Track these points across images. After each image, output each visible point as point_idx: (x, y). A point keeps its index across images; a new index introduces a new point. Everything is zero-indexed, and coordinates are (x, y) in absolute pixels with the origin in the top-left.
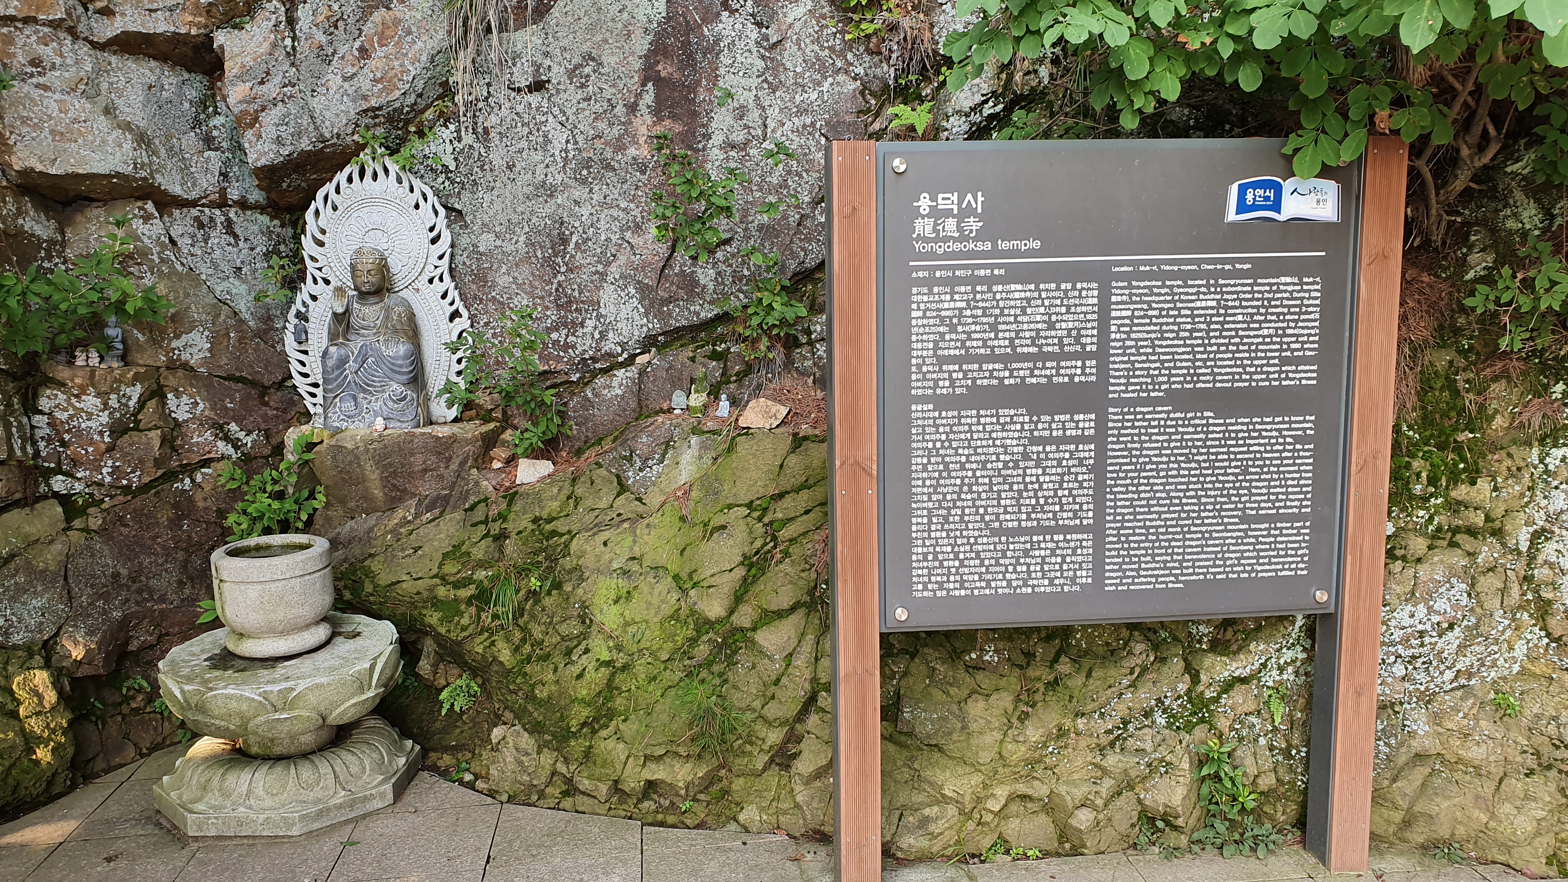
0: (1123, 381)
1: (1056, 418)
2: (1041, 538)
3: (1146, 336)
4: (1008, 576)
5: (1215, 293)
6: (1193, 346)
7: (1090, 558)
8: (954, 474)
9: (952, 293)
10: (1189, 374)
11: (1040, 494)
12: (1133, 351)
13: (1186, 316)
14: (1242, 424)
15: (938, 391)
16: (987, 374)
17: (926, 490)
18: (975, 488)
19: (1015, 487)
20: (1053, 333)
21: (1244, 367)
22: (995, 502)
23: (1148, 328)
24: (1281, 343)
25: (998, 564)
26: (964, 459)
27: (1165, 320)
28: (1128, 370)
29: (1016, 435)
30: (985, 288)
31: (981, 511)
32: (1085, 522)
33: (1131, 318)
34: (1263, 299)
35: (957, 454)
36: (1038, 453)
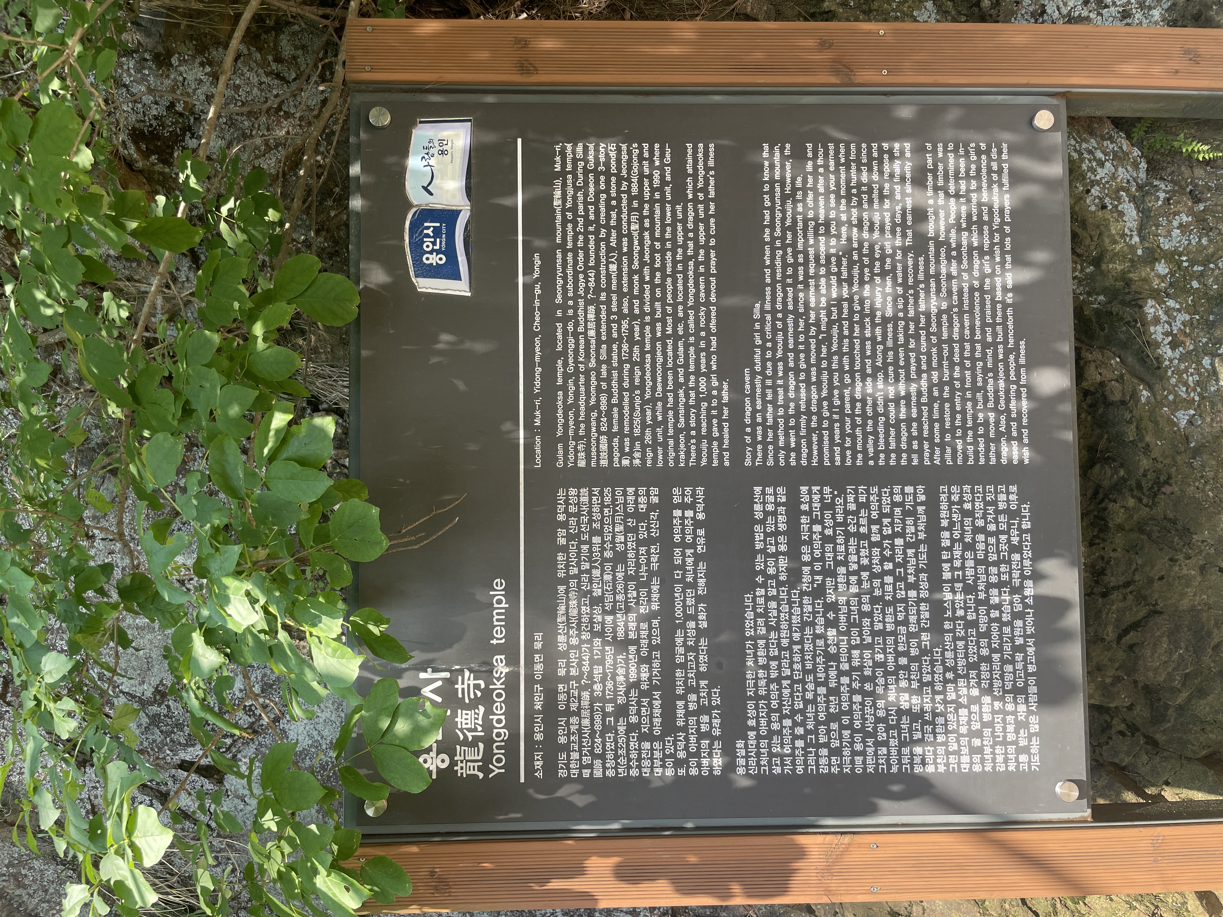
0: (704, 445)
1: (759, 546)
2: (946, 566)
3: (637, 413)
4: (1006, 618)
5: (575, 308)
6: (654, 340)
7: (979, 488)
8: (845, 706)
9: (568, 713)
10: (696, 344)
11: (877, 569)
12: (659, 430)
13: (609, 351)
14: (773, 257)
15: (717, 732)
16: (691, 656)
17: (870, 750)
18: (868, 672)
19: (866, 608)
20: (631, 555)
21: (686, 259)
22: (890, 640)
23: (626, 410)
24: (652, 202)
25: (987, 634)
26: (822, 690)
27: (614, 384)
28: (688, 438)
29: (785, 608)
30: (562, 662)
31: (903, 661)
32: (923, 498)
33: (610, 436)
34: (586, 233)
35: (814, 702)
36: (813, 573)
